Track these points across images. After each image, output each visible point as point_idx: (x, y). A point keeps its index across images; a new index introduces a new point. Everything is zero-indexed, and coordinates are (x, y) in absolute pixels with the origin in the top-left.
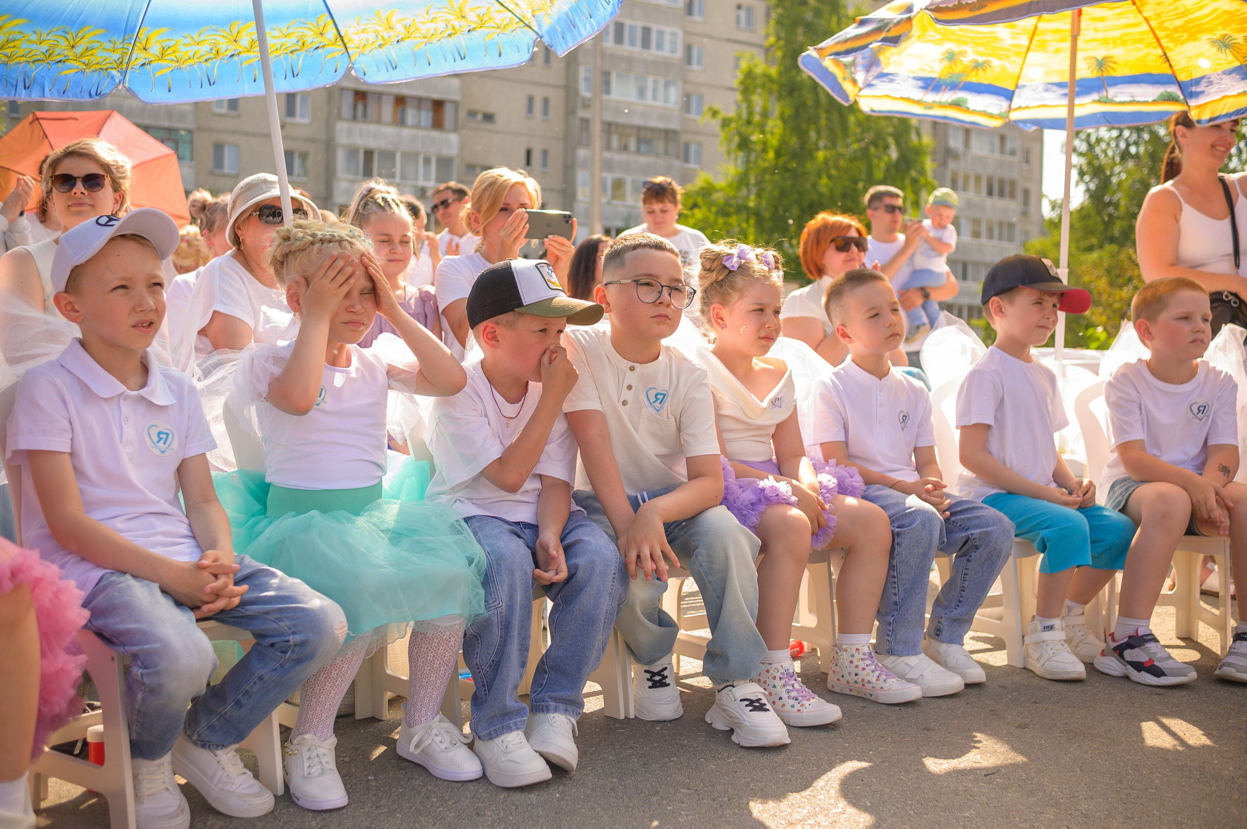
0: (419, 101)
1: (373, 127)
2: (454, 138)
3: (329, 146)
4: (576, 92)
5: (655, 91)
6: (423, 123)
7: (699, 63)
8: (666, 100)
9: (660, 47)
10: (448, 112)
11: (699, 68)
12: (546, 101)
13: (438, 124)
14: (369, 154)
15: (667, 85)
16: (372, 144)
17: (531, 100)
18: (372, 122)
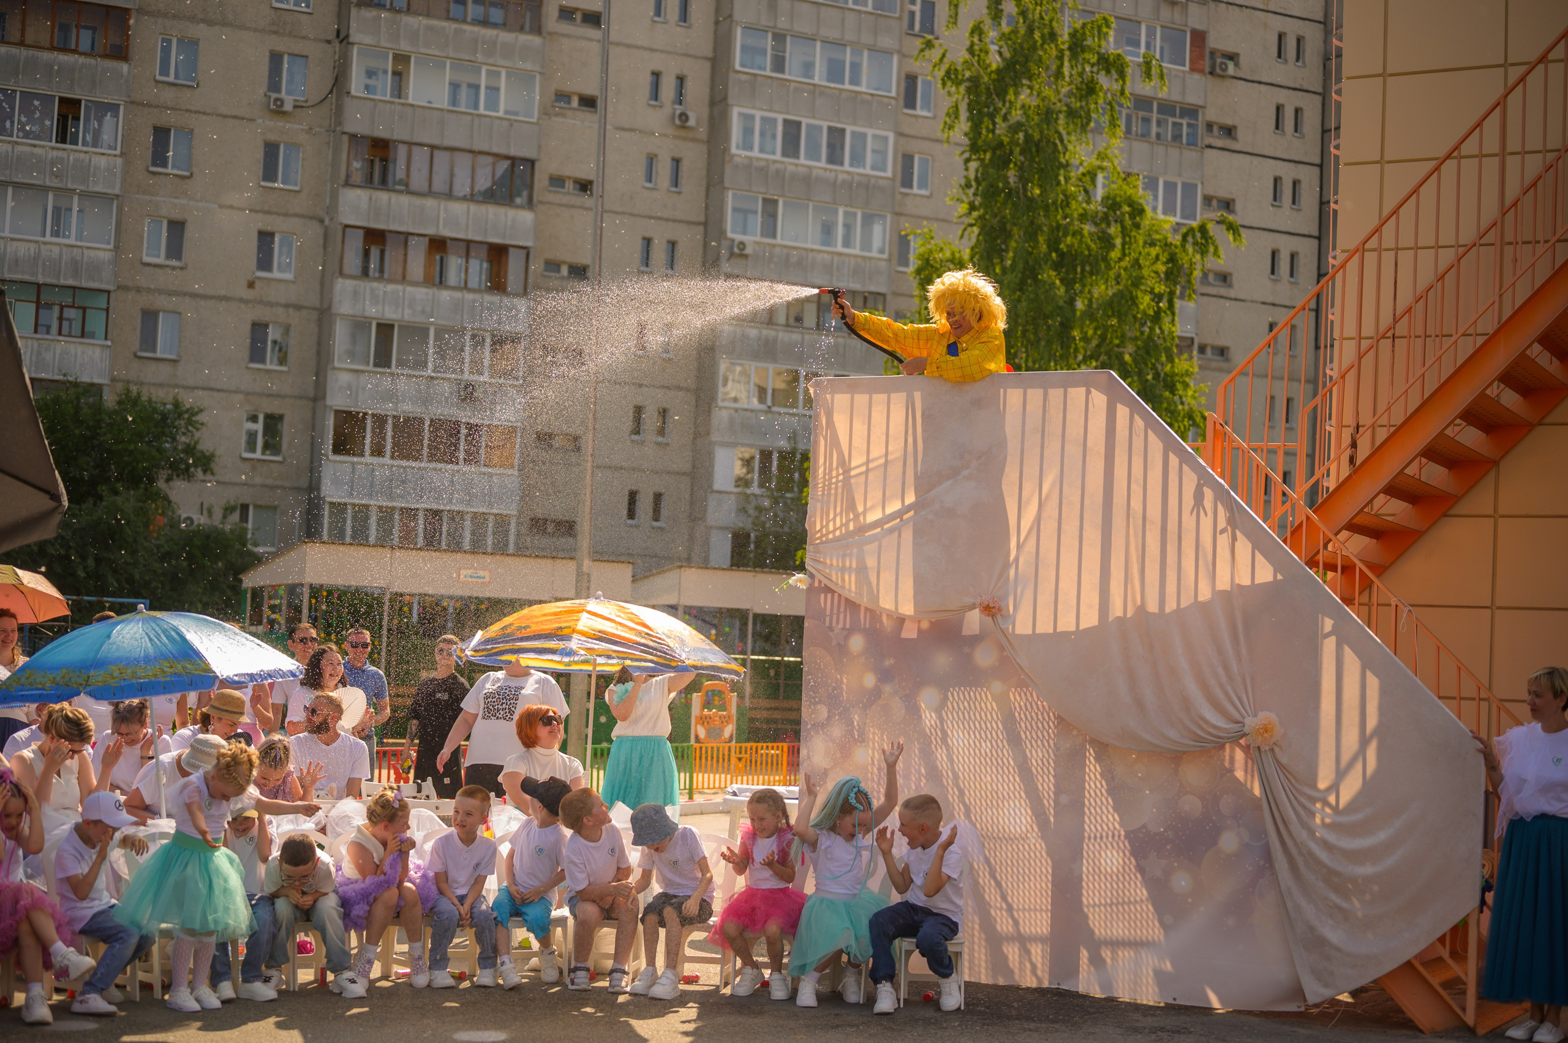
0: (468, 246)
1: (390, 287)
2: (522, 305)
3: (324, 315)
4: (722, 233)
5: (848, 227)
6: (473, 283)
7: (923, 184)
8: (866, 245)
9: (858, 159)
10: (514, 264)
11: (924, 192)
12: (673, 244)
13: (497, 284)
14: (385, 329)
15: (868, 220)
16: (390, 314)
17: (648, 241)
18: (391, 281)
